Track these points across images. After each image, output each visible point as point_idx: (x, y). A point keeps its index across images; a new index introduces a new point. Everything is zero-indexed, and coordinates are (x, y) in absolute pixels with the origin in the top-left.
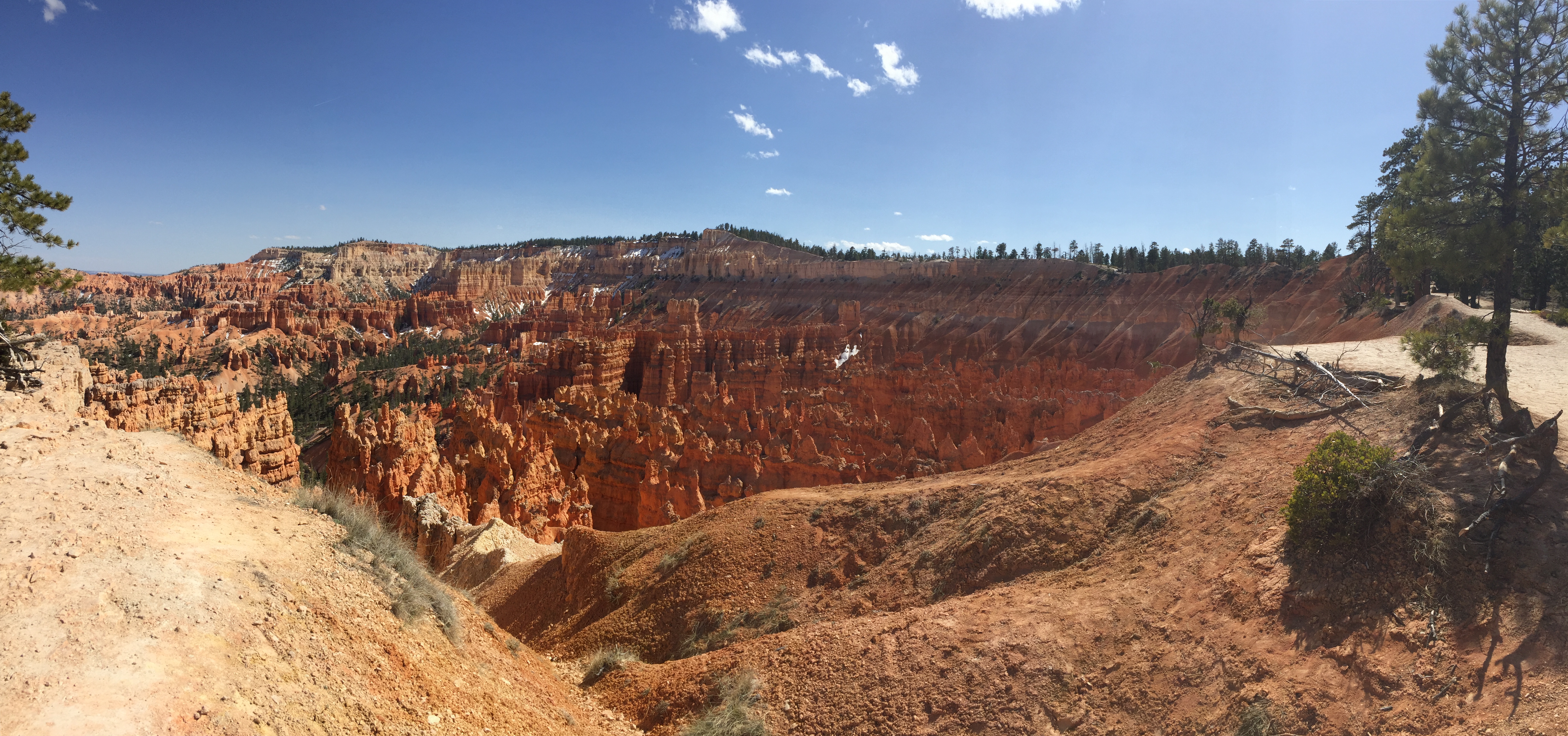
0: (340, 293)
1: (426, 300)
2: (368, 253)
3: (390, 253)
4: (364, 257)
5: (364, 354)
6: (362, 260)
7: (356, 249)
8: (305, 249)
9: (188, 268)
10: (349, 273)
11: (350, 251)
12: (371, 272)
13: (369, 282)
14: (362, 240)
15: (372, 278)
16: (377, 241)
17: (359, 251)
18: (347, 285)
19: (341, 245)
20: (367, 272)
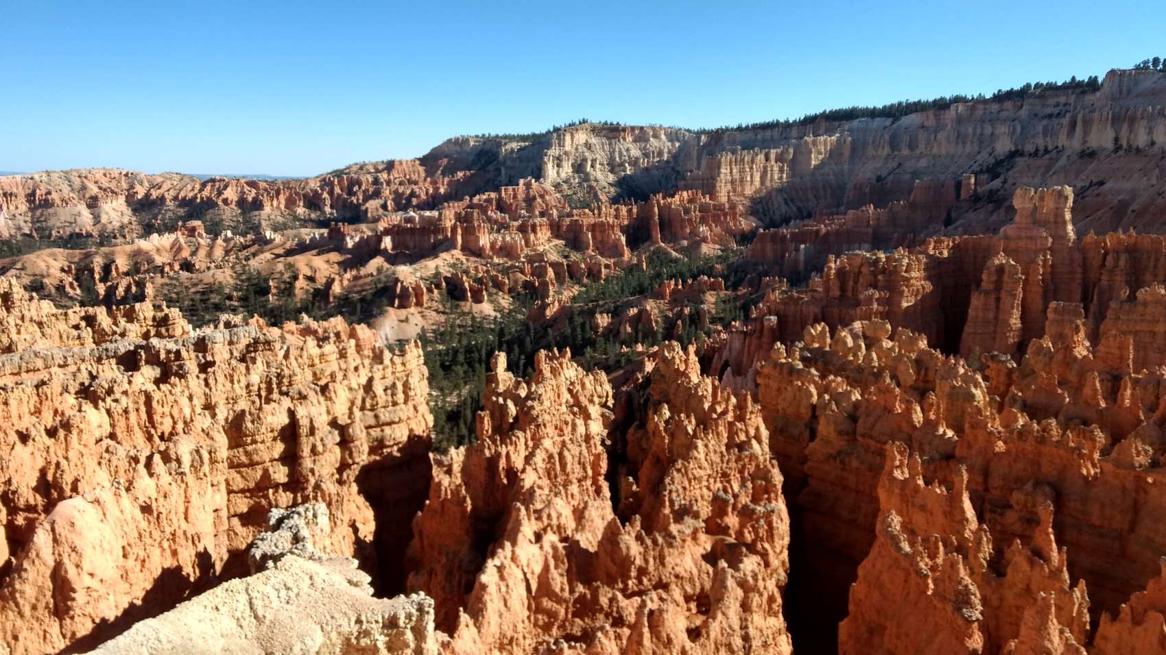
0: (553, 198)
1: (671, 203)
2: (594, 140)
3: (624, 139)
4: (588, 146)
5: (585, 280)
6: (585, 150)
7: (576, 136)
8: (505, 137)
9: (342, 167)
10: (567, 169)
11: (568, 137)
12: (598, 166)
13: (596, 180)
14: (584, 122)
15: (599, 175)
16: (606, 123)
17: (581, 137)
18: (565, 186)
19: (557, 130)
20: (592, 166)
